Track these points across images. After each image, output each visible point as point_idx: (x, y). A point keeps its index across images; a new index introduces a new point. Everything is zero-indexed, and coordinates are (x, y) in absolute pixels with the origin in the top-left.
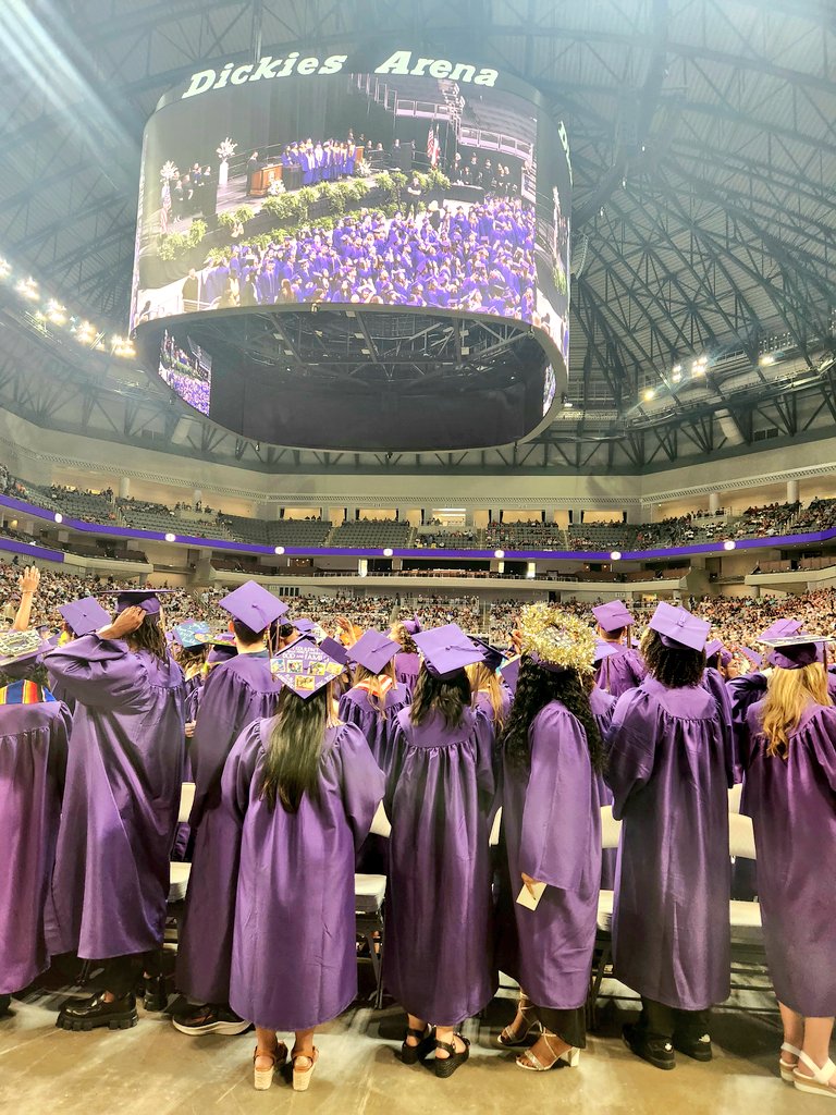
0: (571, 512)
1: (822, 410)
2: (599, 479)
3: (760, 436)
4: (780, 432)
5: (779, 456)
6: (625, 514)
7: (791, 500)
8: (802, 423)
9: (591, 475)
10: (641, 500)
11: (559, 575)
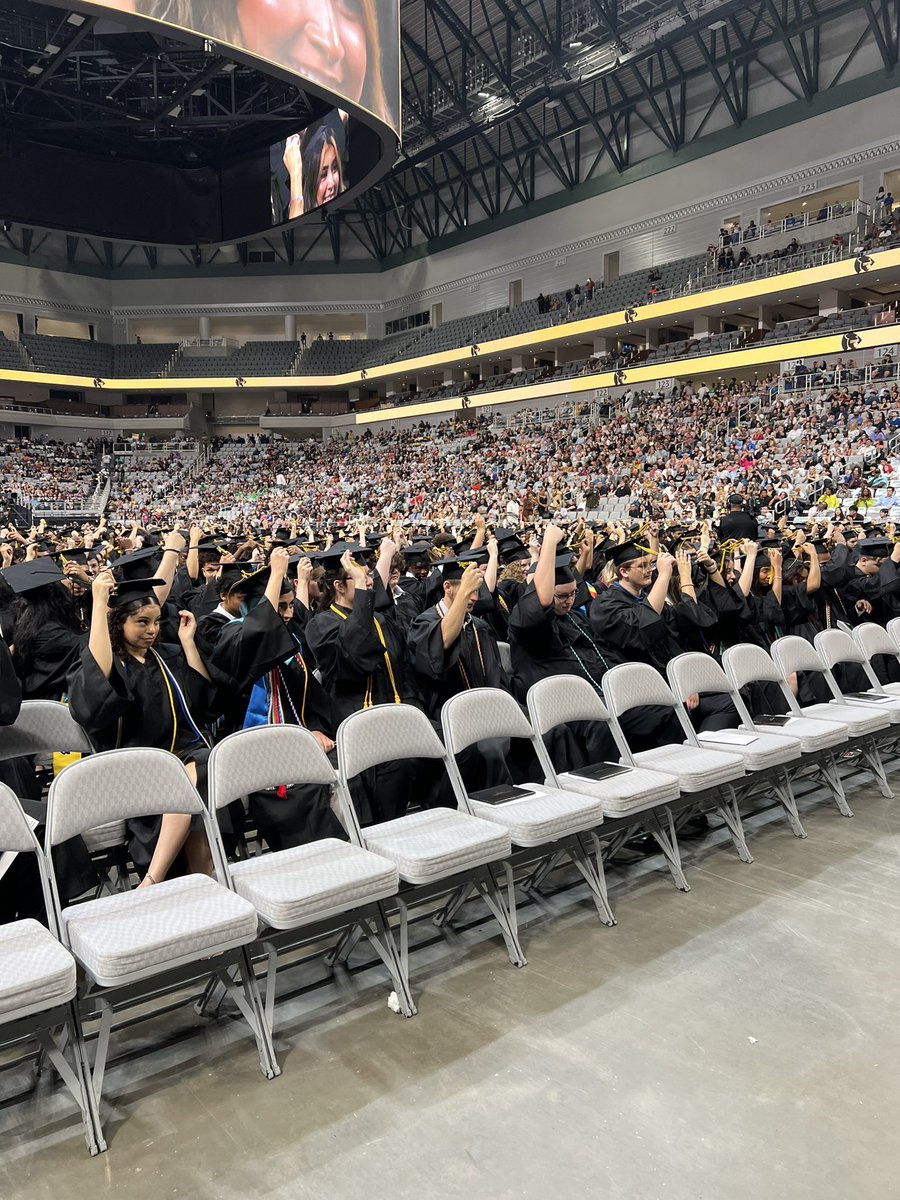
0: (20, 317)
1: (319, 242)
2: (57, 275)
3: (255, 257)
4: (277, 258)
5: (277, 284)
6: (91, 328)
7: (286, 336)
8: (299, 252)
9: (47, 268)
10: (112, 313)
11: (15, 402)
